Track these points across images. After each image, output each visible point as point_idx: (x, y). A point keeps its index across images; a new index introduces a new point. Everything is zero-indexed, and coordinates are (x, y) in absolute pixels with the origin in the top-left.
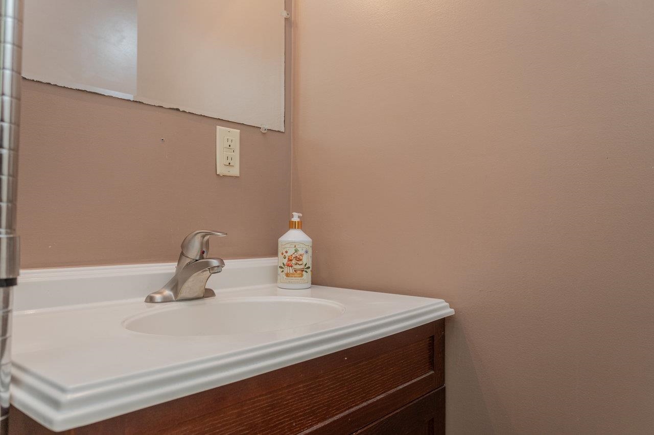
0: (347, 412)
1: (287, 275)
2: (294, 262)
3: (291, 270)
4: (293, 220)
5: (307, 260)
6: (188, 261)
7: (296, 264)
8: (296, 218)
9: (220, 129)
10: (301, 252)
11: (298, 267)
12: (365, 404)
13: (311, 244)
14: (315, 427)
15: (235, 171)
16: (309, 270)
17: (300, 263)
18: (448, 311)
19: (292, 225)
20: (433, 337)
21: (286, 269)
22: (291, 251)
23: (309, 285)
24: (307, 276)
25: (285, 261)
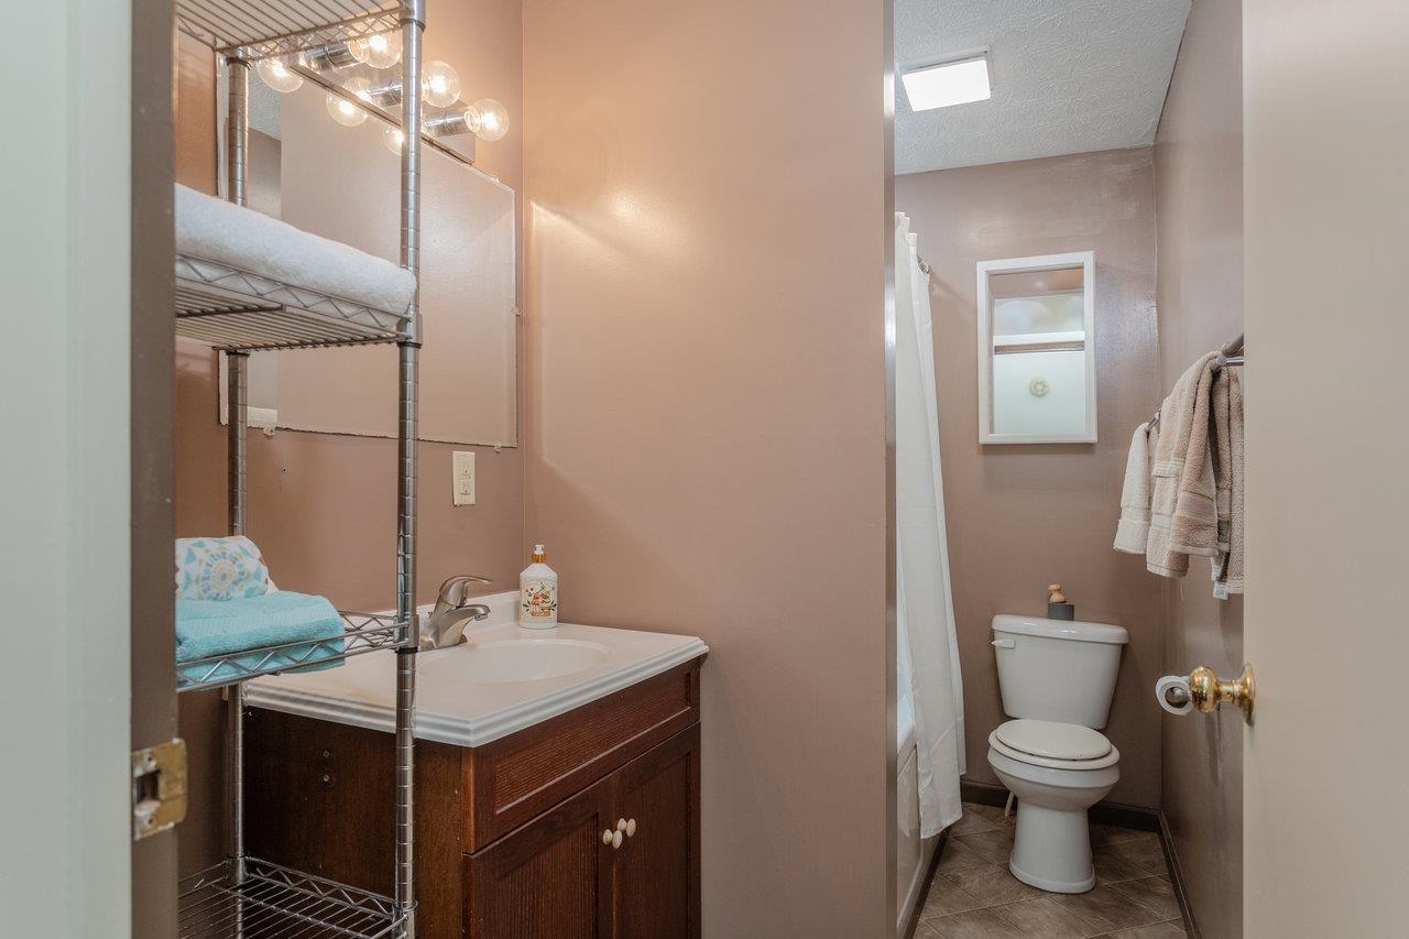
0: (623, 744)
1: (533, 614)
2: (541, 600)
3: (538, 609)
4: (536, 552)
5: (553, 597)
6: (447, 608)
7: (543, 602)
8: (539, 551)
9: (456, 454)
10: (548, 589)
11: (545, 605)
12: (635, 737)
13: (556, 580)
14: (601, 756)
15: (471, 499)
16: (555, 608)
17: (547, 600)
18: (704, 649)
19: (536, 559)
20: (689, 675)
21: (532, 608)
22: (537, 589)
23: (554, 624)
24: (554, 614)
25: (531, 599)
